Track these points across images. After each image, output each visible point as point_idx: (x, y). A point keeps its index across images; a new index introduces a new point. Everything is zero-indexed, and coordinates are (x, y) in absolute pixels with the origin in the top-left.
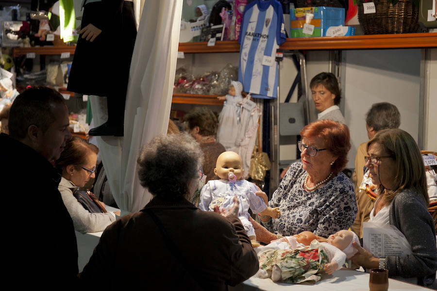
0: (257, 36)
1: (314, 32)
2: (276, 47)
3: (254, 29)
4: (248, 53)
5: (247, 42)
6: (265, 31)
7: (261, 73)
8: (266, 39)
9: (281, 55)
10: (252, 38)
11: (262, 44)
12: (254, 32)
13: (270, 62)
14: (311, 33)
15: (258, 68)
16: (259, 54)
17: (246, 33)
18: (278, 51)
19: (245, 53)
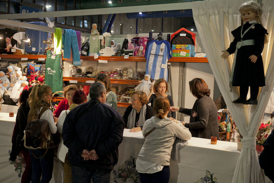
0: (156, 55)
1: (186, 55)
2: (167, 60)
3: (155, 52)
4: (152, 62)
5: (152, 58)
6: (161, 53)
7: (160, 71)
8: (162, 57)
9: (170, 64)
10: (154, 56)
11: (160, 59)
12: (154, 54)
13: (165, 66)
14: (185, 55)
15: (158, 69)
16: (159, 63)
17: (150, 54)
18: (168, 62)
19: (151, 63)
